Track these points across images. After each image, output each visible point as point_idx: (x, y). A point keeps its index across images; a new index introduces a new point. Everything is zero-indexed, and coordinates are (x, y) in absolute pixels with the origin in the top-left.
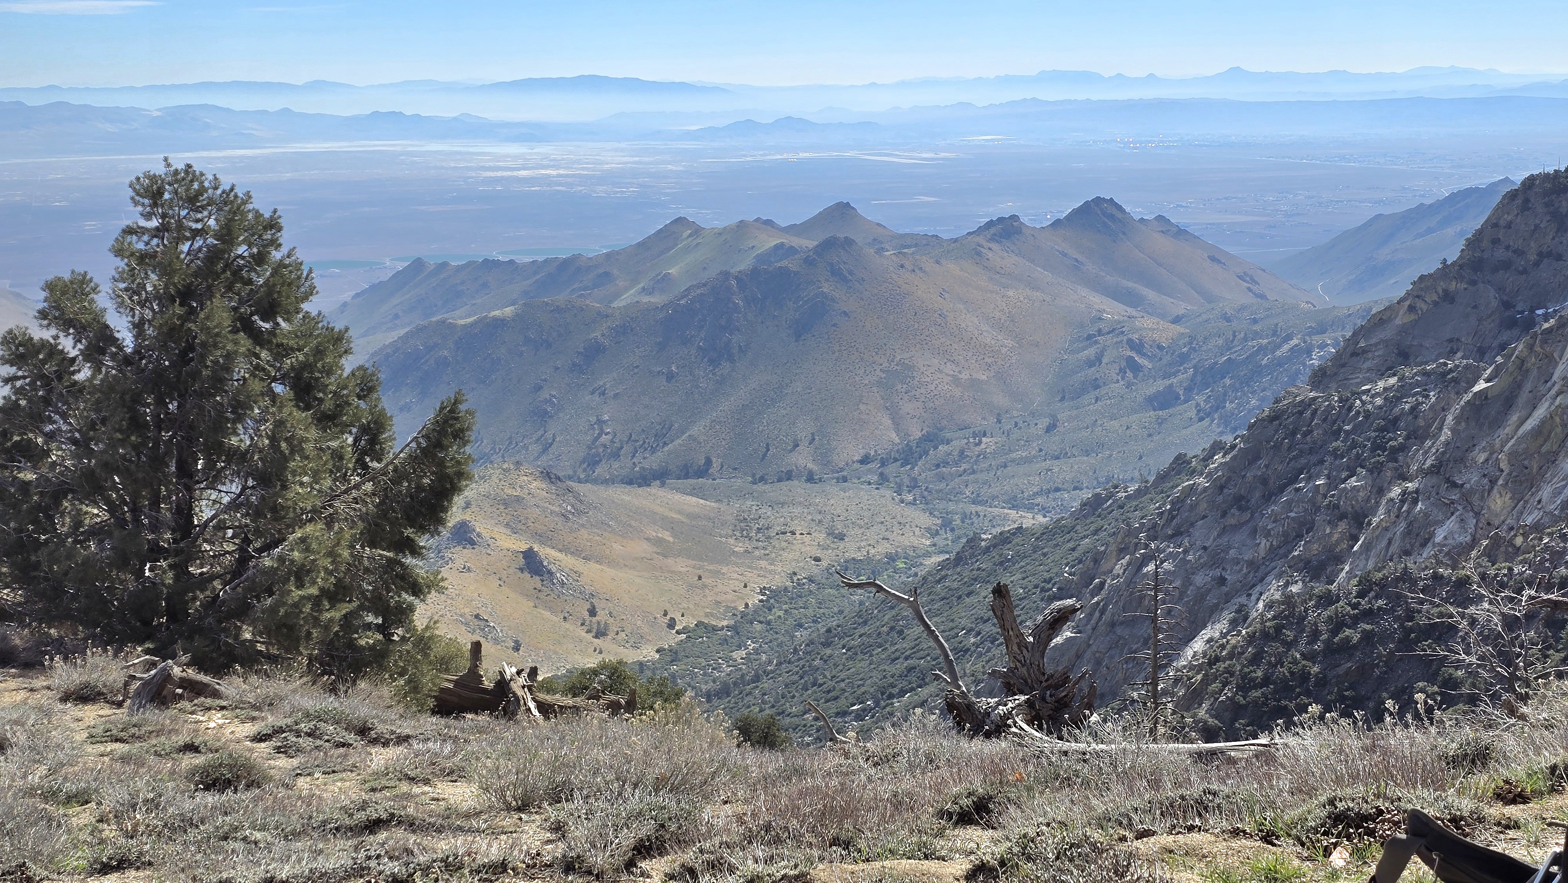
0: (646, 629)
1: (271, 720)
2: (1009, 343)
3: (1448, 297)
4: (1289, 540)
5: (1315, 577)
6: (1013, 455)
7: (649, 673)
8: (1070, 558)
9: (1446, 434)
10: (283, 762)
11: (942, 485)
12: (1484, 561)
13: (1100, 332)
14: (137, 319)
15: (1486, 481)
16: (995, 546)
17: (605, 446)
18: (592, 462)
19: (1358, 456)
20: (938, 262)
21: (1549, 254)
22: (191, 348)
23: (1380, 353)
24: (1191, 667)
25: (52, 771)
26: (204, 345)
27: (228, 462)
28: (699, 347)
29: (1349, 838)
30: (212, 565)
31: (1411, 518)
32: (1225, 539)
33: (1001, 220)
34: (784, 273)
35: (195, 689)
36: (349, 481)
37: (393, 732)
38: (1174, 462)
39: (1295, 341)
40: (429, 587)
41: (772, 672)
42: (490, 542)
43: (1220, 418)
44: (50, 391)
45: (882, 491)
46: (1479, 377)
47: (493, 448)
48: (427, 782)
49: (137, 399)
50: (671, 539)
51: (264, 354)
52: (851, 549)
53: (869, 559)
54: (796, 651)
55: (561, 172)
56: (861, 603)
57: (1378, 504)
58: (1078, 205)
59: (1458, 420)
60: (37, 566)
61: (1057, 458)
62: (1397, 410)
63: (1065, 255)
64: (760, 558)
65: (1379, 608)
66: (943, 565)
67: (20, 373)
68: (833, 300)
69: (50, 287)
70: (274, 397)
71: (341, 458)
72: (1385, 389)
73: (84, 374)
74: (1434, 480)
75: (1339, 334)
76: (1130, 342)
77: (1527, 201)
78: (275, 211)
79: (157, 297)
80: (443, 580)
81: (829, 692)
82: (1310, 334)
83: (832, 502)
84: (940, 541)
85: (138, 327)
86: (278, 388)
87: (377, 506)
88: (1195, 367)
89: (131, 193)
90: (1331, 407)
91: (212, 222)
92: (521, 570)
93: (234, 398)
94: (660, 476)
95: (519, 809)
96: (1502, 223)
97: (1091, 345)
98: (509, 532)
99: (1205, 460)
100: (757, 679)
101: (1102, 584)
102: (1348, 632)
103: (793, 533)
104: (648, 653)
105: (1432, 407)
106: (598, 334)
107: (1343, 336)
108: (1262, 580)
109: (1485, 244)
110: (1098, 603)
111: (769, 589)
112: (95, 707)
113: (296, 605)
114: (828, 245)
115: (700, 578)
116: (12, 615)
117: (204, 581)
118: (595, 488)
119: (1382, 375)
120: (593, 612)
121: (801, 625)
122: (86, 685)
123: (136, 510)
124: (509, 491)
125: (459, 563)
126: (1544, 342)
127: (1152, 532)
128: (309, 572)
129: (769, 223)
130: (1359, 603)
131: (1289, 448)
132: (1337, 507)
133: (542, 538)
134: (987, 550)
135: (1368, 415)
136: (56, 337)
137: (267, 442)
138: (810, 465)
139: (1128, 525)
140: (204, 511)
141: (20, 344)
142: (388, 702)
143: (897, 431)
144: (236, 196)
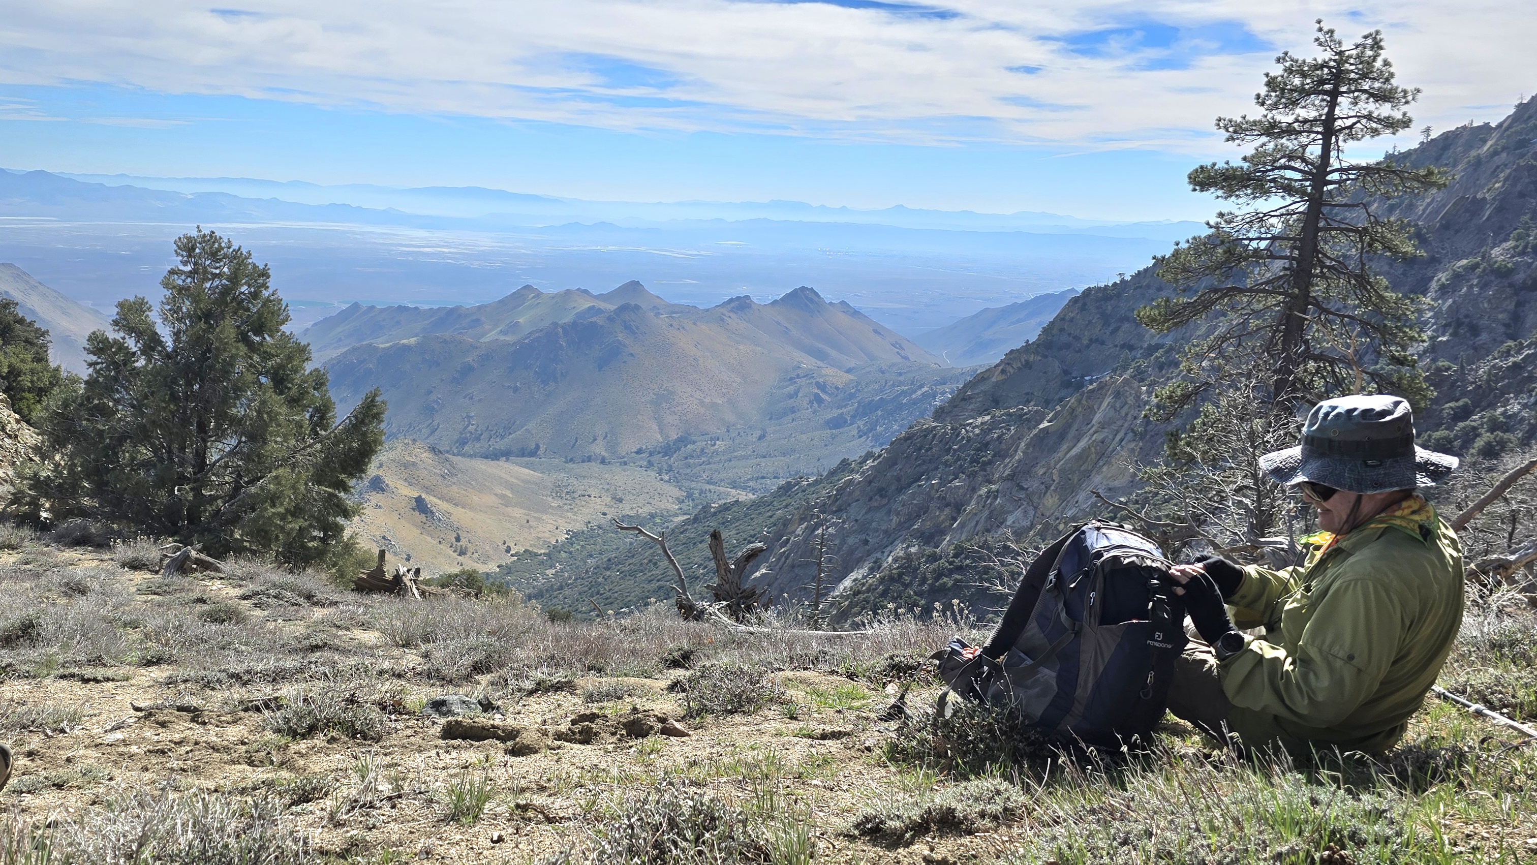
0: (491, 552)
1: (252, 587)
2: (739, 380)
3: (1028, 365)
4: (911, 518)
5: (927, 543)
6: (736, 454)
7: (492, 580)
8: (768, 523)
9: (1019, 455)
10: (257, 612)
11: (689, 471)
12: (1038, 539)
13: (798, 376)
14: (176, 330)
15: (1043, 486)
16: (720, 512)
17: (471, 433)
18: (463, 442)
19: (961, 466)
20: (695, 324)
21: (1097, 340)
22: (209, 351)
23: (980, 399)
24: (842, 596)
25: (116, 608)
26: (217, 349)
27: (230, 425)
28: (536, 372)
29: (899, 678)
30: (217, 490)
31: (992, 508)
32: (869, 516)
33: (738, 298)
34: (593, 325)
35: (204, 566)
36: (306, 442)
37: (327, 599)
38: (840, 464)
39: (926, 389)
40: (354, 513)
41: (571, 584)
42: (395, 490)
43: (873, 437)
44: (118, 373)
45: (649, 473)
46: (1044, 419)
47: (399, 430)
48: (347, 629)
49: (175, 381)
50: (511, 496)
51: (256, 357)
52: (627, 509)
53: (638, 516)
54: (587, 572)
55: (452, 250)
56: (631, 544)
57: (971, 498)
58: (789, 291)
59: (1028, 446)
60: (107, 483)
61: (765, 457)
62: (988, 438)
63: (779, 324)
64: (568, 511)
65: (967, 565)
66: (686, 522)
67: (99, 360)
68: (625, 346)
69: (121, 305)
70: (261, 385)
71: (301, 427)
72: (982, 423)
73: (141, 363)
74: (1009, 484)
75: (954, 386)
76: (817, 384)
77: (1085, 304)
78: (266, 265)
79: (190, 316)
80: (363, 508)
81: (607, 599)
82: (935, 385)
83: (616, 477)
84: (684, 507)
85: (177, 335)
86: (263, 380)
87: (324, 458)
88: (859, 402)
89: (175, 247)
90: (946, 433)
91: (226, 270)
92: (414, 509)
93: (235, 385)
94: (506, 454)
95: (403, 646)
96: (1067, 318)
97: (791, 385)
98: (406, 484)
99: (860, 463)
100: (561, 588)
101: (788, 540)
102: (945, 579)
103: (590, 496)
104: (492, 567)
105: (1012, 436)
106: (470, 359)
107: (957, 388)
108: (892, 543)
109: (1055, 331)
110: (784, 552)
111: (572, 531)
112: (142, 573)
113: (269, 518)
114: (624, 308)
115: (528, 522)
116: (90, 514)
117: (213, 499)
118: (464, 459)
119: (980, 415)
120: (458, 539)
121: (591, 556)
122: (136, 559)
123: (170, 452)
124: (408, 458)
125: (374, 502)
126: (1089, 398)
127: (822, 508)
128: (278, 497)
129: (586, 292)
130: (954, 561)
131: (916, 459)
132: (944, 498)
133: (428, 490)
134: (715, 514)
135: (969, 440)
136: (124, 338)
137: (255, 414)
138: (603, 453)
139: (807, 503)
140: (213, 455)
141: (100, 342)
142: (325, 582)
143: (661, 433)
144: (241, 254)
